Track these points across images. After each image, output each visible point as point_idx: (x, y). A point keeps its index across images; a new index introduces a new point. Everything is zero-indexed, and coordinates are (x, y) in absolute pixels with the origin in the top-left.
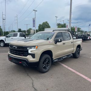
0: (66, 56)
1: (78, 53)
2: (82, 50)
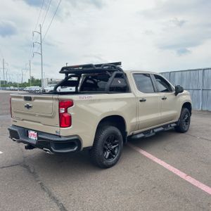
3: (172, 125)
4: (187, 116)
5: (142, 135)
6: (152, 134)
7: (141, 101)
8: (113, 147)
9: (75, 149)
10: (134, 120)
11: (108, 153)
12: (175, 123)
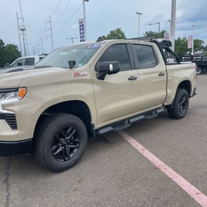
0: (143, 114)
1: (183, 105)
2: (194, 94)
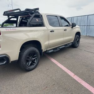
3: (70, 44)
4: (78, 39)
5: (52, 51)
6: (58, 50)
7: (51, 31)
8: (34, 59)
9: (4, 63)
10: (47, 43)
11: (30, 63)
12: (72, 43)
